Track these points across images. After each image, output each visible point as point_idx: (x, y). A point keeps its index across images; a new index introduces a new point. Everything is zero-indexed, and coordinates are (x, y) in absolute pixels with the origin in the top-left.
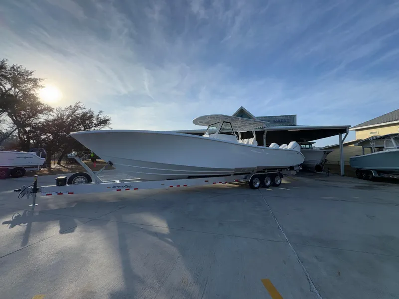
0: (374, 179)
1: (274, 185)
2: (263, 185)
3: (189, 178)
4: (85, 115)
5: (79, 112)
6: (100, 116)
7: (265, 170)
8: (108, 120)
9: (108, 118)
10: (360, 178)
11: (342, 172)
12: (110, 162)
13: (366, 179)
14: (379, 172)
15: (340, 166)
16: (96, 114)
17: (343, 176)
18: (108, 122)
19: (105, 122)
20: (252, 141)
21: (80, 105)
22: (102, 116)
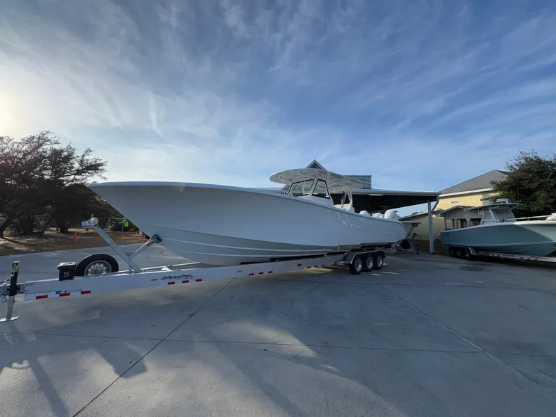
0: (472, 258)
1: (376, 268)
2: (365, 269)
3: (273, 260)
4: (57, 153)
5: (47, 148)
6: (86, 157)
7: (364, 247)
8: (101, 165)
9: (101, 162)
10: (455, 256)
11: (432, 249)
12: (156, 235)
13: (463, 257)
14: (476, 249)
15: (429, 241)
16: (78, 153)
17: (433, 254)
18: (100, 168)
19: (95, 167)
20: (348, 207)
21: (49, 136)
22: (90, 158)
